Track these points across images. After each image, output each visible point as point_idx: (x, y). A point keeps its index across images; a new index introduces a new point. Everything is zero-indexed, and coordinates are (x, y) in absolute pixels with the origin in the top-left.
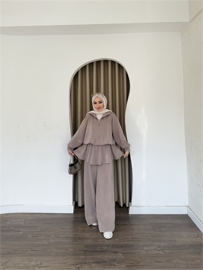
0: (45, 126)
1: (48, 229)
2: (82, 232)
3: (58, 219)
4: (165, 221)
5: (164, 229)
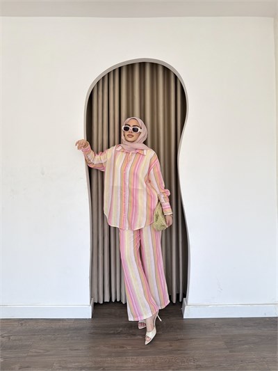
0: (43, 174)
1: (48, 351)
2: (108, 356)
3: (65, 330)
4: (246, 331)
5: (246, 346)
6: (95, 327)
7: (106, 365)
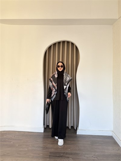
0: (28, 80)
1: (28, 141)
2: (48, 144)
3: (34, 135)
6: (44, 135)
7: (47, 146)
